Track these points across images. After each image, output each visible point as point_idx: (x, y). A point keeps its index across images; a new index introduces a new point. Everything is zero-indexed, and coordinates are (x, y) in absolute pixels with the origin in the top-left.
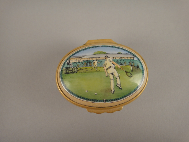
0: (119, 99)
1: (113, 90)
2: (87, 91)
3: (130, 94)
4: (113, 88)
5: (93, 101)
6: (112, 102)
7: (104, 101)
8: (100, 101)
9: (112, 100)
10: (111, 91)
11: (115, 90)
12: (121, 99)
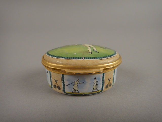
0: (97, 58)
1: (90, 52)
2: (67, 53)
3: (107, 57)
4: (91, 51)
5: (72, 58)
6: (90, 59)
7: (82, 58)
8: (79, 58)
9: (90, 58)
10: (89, 52)
11: (92, 52)
12: (99, 58)
